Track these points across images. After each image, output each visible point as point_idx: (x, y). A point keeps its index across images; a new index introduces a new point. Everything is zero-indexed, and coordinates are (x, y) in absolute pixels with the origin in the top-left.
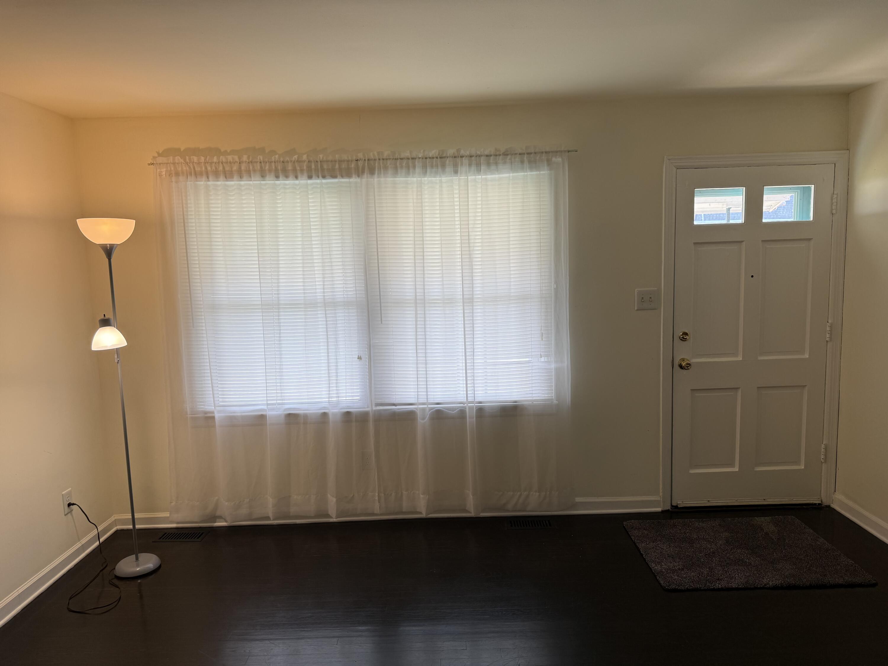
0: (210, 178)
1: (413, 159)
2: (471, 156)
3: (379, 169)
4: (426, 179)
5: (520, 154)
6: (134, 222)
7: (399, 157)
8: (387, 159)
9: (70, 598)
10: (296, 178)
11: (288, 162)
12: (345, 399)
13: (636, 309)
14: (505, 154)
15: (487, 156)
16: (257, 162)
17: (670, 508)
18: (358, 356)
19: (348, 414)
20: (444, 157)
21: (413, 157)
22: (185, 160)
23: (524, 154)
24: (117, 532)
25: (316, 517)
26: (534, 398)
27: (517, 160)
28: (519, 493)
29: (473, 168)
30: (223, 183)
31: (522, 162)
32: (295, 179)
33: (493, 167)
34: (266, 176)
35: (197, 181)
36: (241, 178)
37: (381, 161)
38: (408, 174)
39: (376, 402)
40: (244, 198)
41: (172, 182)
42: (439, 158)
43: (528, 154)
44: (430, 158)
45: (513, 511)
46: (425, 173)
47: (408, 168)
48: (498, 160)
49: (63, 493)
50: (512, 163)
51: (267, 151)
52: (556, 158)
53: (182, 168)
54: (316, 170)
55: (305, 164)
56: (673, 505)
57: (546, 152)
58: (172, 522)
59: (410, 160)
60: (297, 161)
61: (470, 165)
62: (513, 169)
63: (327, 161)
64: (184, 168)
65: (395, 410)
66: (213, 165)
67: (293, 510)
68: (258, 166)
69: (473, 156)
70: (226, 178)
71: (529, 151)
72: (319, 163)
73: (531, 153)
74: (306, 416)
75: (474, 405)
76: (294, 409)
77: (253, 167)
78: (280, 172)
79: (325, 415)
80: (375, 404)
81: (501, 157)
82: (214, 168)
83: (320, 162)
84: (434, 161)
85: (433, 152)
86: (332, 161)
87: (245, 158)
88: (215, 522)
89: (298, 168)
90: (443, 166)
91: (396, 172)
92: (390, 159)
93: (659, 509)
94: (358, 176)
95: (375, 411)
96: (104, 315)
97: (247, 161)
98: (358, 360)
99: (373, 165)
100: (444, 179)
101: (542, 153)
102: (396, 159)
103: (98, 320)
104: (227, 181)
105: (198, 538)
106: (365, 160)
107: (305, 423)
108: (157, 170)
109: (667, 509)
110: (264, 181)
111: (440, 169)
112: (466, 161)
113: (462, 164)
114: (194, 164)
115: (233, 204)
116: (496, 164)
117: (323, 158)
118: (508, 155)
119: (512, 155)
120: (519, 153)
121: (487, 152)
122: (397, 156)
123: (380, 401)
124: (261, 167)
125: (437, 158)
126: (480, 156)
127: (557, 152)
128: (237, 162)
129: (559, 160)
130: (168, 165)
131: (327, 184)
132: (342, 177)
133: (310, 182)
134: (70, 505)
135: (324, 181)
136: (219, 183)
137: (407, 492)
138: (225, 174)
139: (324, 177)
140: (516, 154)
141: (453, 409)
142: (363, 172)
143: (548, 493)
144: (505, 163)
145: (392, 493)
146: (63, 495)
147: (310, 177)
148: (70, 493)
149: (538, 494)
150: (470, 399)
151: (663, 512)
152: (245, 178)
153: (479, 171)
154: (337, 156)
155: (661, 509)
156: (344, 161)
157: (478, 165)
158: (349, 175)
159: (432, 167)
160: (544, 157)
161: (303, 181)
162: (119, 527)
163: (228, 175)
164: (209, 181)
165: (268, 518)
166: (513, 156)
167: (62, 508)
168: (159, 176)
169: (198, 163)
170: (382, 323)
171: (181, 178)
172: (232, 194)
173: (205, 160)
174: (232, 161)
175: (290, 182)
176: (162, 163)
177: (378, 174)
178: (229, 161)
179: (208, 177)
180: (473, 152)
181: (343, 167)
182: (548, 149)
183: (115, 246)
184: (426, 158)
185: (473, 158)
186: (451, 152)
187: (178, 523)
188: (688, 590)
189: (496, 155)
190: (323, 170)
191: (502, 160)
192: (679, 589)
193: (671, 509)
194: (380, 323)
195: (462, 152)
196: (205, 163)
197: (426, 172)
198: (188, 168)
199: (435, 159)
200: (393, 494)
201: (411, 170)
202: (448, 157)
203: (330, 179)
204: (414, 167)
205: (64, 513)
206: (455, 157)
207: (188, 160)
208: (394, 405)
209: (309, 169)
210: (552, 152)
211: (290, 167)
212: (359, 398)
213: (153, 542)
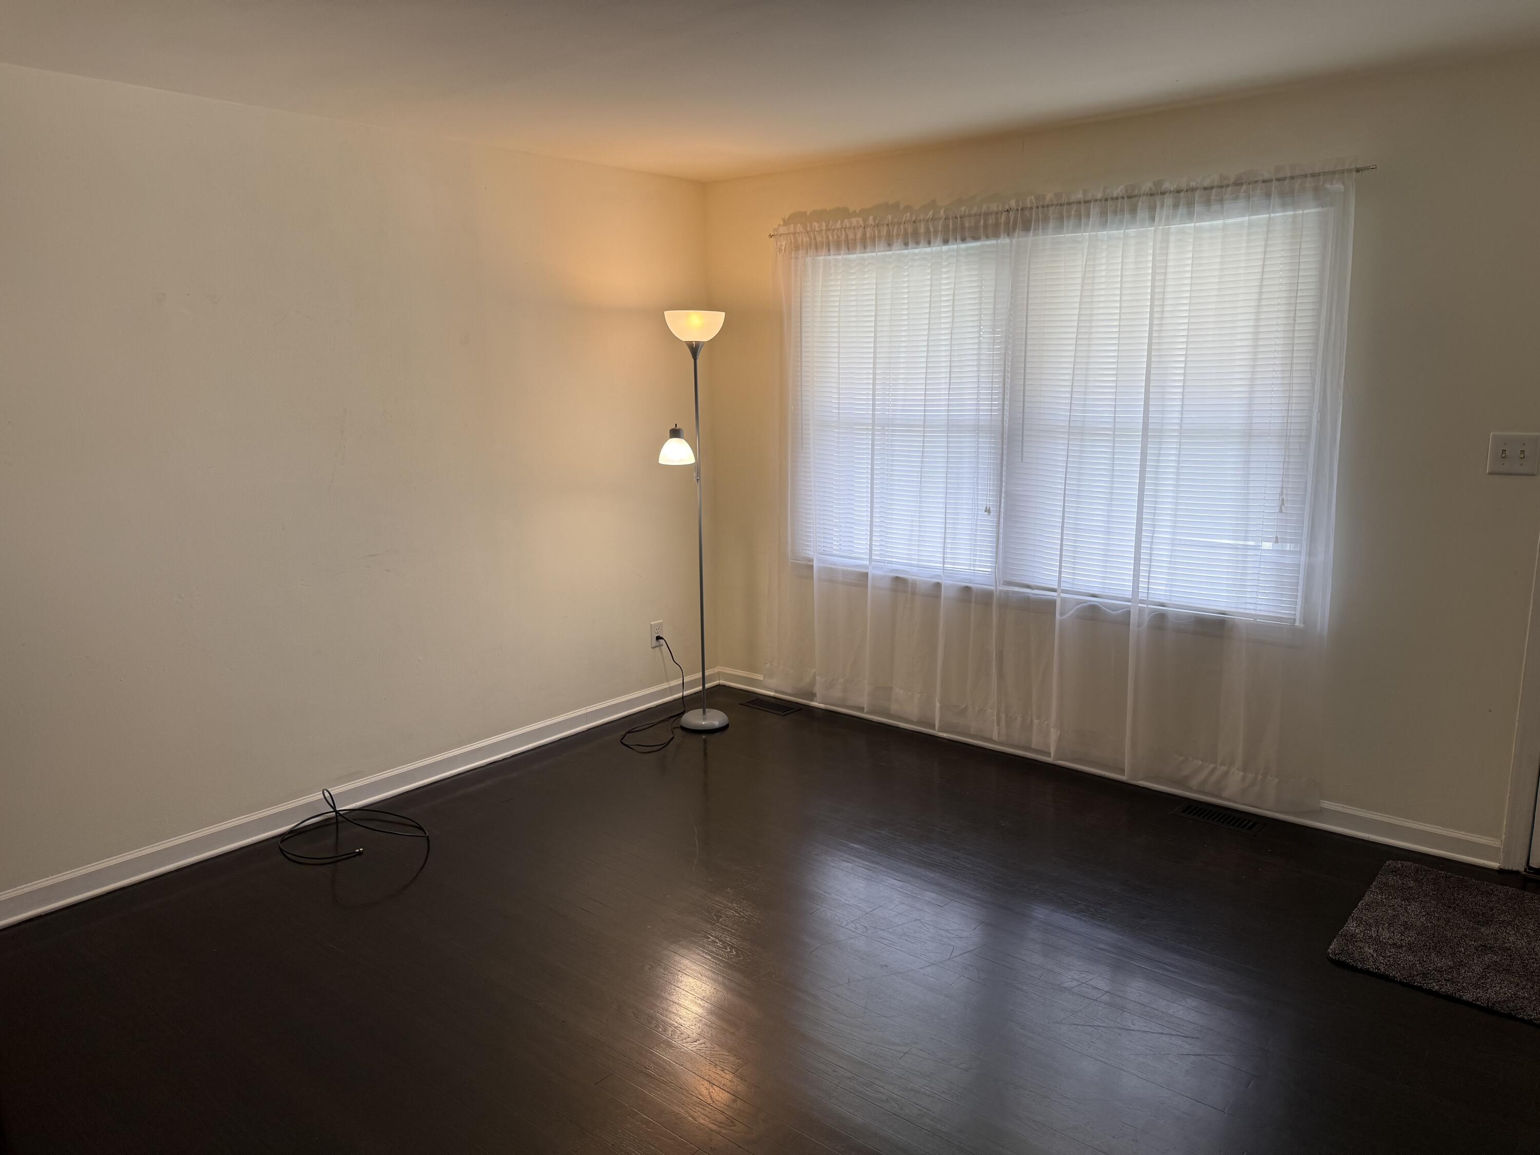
0: (832, 252)
1: (1086, 202)
2: (1178, 192)
3: (1037, 221)
4: (1103, 234)
5: (1264, 181)
6: (724, 313)
7: (1066, 201)
8: (1048, 206)
9: (629, 732)
10: (929, 243)
11: (920, 221)
12: (967, 568)
13: (1487, 472)
14: (1238, 184)
15: (1205, 189)
16: (883, 225)
17: (1522, 869)
18: (987, 507)
19: (967, 589)
20: (1135, 196)
21: (1086, 199)
22: (805, 227)
23: (1271, 181)
24: (719, 686)
25: (918, 723)
26: (1258, 613)
27: (1258, 192)
28: (1212, 766)
29: (1182, 210)
30: (860, 255)
31: (1268, 195)
32: (927, 246)
33: (1215, 207)
34: (893, 244)
35: (817, 256)
36: (864, 248)
37: (1040, 209)
38: (1078, 227)
39: (1005, 579)
40: (866, 276)
41: (791, 258)
42: (1125, 197)
43: (1278, 180)
44: (1112, 199)
45: (1199, 792)
46: (1104, 225)
47: (1079, 217)
48: (1225, 195)
49: (652, 623)
50: (1249, 198)
51: (901, 207)
52: (1332, 184)
53: (802, 240)
54: (955, 230)
55: (941, 222)
56: (1530, 865)
57: (1313, 175)
58: (771, 690)
59: (1082, 204)
60: (931, 219)
61: (1176, 206)
62: (1253, 210)
63: (970, 216)
64: (805, 240)
65: (1029, 594)
66: (835, 232)
67: (894, 708)
68: (884, 231)
69: (1182, 191)
70: (848, 249)
71: (1281, 175)
72: (959, 219)
73: (1284, 179)
74: (914, 584)
75: (1145, 606)
76: (904, 571)
77: (879, 232)
78: (910, 236)
79: (938, 585)
80: (1004, 581)
81: (1229, 189)
82: (835, 237)
83: (960, 217)
84: (1119, 205)
85: (1120, 188)
86: (975, 215)
87: (871, 221)
88: (813, 701)
89: (932, 230)
90: (1133, 211)
91: (1060, 228)
92: (1052, 205)
93: (1495, 865)
94: (1008, 235)
95: (1001, 591)
96: (676, 425)
97: (873, 224)
98: (987, 513)
99: (1028, 215)
100: (1132, 231)
101: (1306, 176)
102: (1061, 205)
103: (670, 429)
104: (849, 254)
105: (783, 712)
106: (1017, 210)
107: (913, 593)
108: (777, 243)
109: (1515, 869)
110: (891, 250)
111: (1127, 216)
112: (1169, 200)
113: (1162, 206)
114: (815, 232)
115: (852, 285)
116: (1221, 201)
117: (965, 211)
118: (1241, 184)
119: (1249, 184)
120: (1261, 180)
121: (1207, 183)
122: (1064, 199)
123: (1009, 578)
124: (888, 232)
125: (1123, 198)
126: (1193, 190)
127: (1334, 173)
128: (861, 226)
129: (1339, 186)
130: (789, 236)
131: (966, 249)
132: (987, 237)
133: (945, 248)
134: (658, 638)
135: (963, 246)
136: (840, 257)
137: (1038, 721)
138: (848, 244)
139: (963, 240)
140: (1256, 182)
141: (1115, 608)
142: (1014, 228)
143: (1260, 777)
144: (1236, 198)
145: (1017, 717)
146: (651, 625)
147: (946, 242)
148: (661, 624)
149: (1241, 774)
150: (1142, 596)
151: (1501, 871)
152: (868, 249)
153: (1190, 216)
154: (984, 206)
155: (1499, 865)
156: (991, 213)
157: (1190, 204)
158: (996, 235)
159: (1115, 212)
160: (1309, 182)
161: (937, 248)
162: (722, 682)
163: (850, 246)
164: (830, 255)
165: (861, 709)
166: (1251, 185)
167: (650, 640)
168: (779, 251)
169: (820, 231)
170: (1022, 461)
171: (801, 253)
172: (852, 271)
173: (826, 227)
174: (856, 226)
175: (924, 250)
176: (782, 234)
177: (1034, 230)
178: (853, 226)
179: (829, 250)
180: (1184, 186)
181: (990, 222)
182: (1317, 170)
183: (701, 344)
184: (1106, 200)
185: (1182, 194)
186: (1147, 186)
187: (776, 691)
188: (1367, 972)
189: (1222, 187)
190: (963, 228)
191: (1232, 194)
192: (1351, 964)
193: (1525, 871)
194: (1020, 461)
195: (1167, 186)
196: (827, 230)
197: (1106, 222)
198: (808, 239)
199: (1120, 200)
200: (1019, 717)
201: (1083, 220)
202: (1140, 195)
203: (971, 242)
204: (1088, 216)
205: (651, 645)
206: (1152, 195)
207: (809, 229)
208: (1028, 587)
209: (946, 227)
210: (1324, 173)
211: (922, 229)
212: (990, 570)
213: (740, 704)
